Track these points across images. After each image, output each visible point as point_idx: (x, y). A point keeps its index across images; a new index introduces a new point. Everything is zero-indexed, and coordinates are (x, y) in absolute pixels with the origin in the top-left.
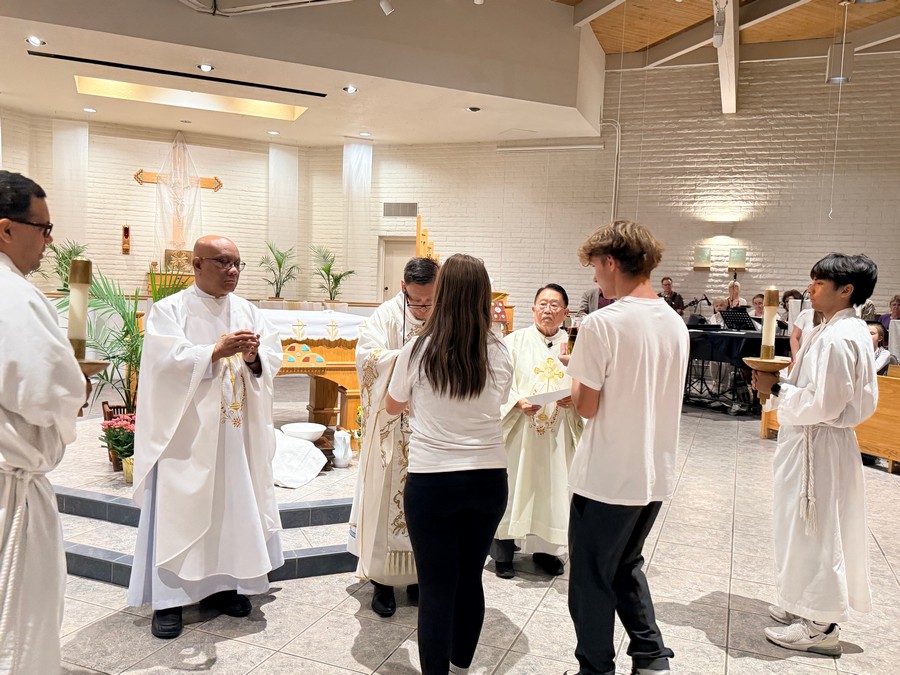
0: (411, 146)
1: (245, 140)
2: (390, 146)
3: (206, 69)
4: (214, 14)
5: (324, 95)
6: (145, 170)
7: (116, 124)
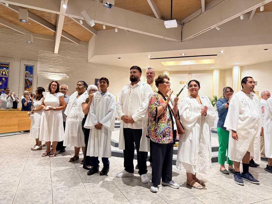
0: (255, 64)
1: (205, 70)
2: (248, 66)
3: (183, 55)
4: (182, 42)
5: (217, 55)
6: (182, 81)
7: (176, 71)
